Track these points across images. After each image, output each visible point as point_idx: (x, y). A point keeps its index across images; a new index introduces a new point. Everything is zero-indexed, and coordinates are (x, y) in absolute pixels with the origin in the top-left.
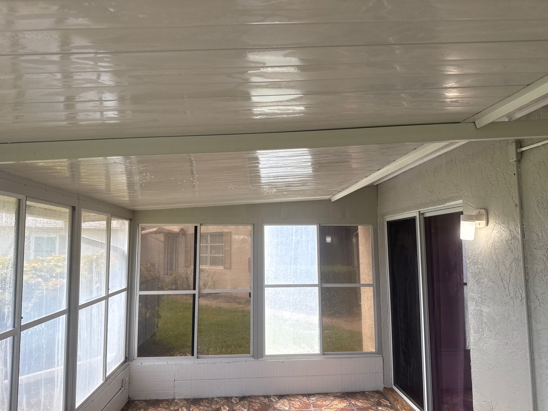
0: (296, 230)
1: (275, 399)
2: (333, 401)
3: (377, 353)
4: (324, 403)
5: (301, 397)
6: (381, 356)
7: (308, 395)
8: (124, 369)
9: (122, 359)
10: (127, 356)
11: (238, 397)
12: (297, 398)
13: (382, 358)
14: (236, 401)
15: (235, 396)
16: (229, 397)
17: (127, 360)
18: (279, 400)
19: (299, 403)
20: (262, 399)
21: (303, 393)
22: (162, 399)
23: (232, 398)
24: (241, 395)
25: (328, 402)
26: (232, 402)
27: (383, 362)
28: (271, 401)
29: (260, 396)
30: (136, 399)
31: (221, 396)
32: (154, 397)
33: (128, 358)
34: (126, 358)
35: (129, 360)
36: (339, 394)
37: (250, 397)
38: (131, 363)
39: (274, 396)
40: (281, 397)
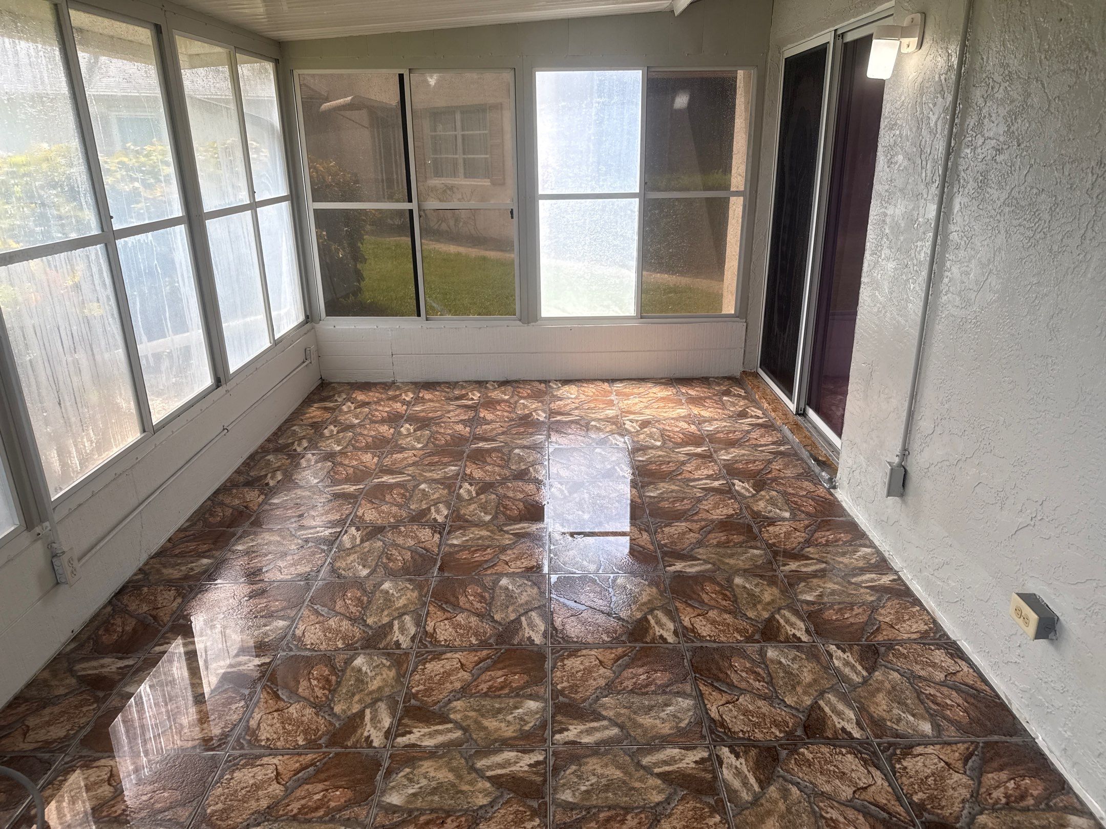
0: (600, 81)
1: (556, 385)
2: (650, 388)
3: (737, 315)
4: (636, 391)
5: (600, 383)
6: (744, 320)
7: (613, 381)
8: (305, 334)
9: (302, 318)
10: (308, 314)
11: (498, 382)
12: (593, 384)
13: (745, 324)
14: (493, 385)
15: (493, 379)
16: (483, 382)
17: (310, 320)
18: (562, 386)
19: (594, 390)
20: (537, 384)
21: (604, 378)
22: (375, 381)
23: (487, 382)
24: (502, 379)
25: (641, 390)
26: (486, 388)
27: (746, 331)
28: (550, 386)
29: (534, 381)
30: (332, 381)
31: (470, 379)
32: (362, 379)
33: (310, 318)
34: (307, 317)
35: (312, 321)
36: (663, 380)
37: (516, 381)
38: (317, 326)
39: (556, 381)
40: (566, 382)
